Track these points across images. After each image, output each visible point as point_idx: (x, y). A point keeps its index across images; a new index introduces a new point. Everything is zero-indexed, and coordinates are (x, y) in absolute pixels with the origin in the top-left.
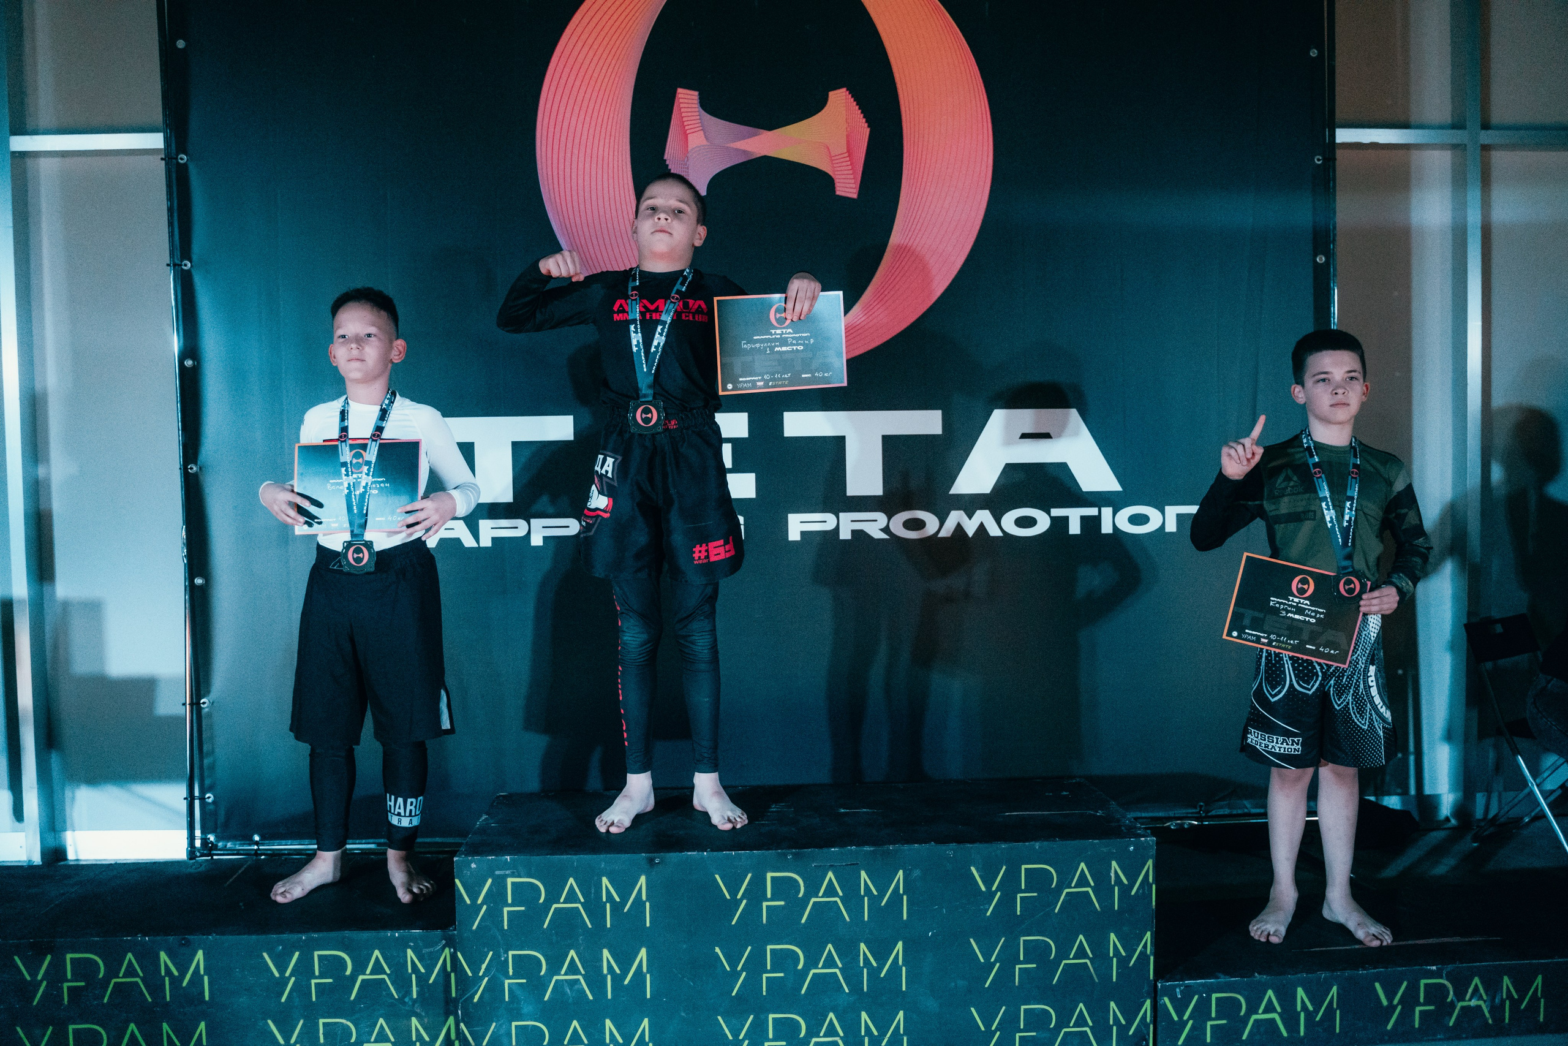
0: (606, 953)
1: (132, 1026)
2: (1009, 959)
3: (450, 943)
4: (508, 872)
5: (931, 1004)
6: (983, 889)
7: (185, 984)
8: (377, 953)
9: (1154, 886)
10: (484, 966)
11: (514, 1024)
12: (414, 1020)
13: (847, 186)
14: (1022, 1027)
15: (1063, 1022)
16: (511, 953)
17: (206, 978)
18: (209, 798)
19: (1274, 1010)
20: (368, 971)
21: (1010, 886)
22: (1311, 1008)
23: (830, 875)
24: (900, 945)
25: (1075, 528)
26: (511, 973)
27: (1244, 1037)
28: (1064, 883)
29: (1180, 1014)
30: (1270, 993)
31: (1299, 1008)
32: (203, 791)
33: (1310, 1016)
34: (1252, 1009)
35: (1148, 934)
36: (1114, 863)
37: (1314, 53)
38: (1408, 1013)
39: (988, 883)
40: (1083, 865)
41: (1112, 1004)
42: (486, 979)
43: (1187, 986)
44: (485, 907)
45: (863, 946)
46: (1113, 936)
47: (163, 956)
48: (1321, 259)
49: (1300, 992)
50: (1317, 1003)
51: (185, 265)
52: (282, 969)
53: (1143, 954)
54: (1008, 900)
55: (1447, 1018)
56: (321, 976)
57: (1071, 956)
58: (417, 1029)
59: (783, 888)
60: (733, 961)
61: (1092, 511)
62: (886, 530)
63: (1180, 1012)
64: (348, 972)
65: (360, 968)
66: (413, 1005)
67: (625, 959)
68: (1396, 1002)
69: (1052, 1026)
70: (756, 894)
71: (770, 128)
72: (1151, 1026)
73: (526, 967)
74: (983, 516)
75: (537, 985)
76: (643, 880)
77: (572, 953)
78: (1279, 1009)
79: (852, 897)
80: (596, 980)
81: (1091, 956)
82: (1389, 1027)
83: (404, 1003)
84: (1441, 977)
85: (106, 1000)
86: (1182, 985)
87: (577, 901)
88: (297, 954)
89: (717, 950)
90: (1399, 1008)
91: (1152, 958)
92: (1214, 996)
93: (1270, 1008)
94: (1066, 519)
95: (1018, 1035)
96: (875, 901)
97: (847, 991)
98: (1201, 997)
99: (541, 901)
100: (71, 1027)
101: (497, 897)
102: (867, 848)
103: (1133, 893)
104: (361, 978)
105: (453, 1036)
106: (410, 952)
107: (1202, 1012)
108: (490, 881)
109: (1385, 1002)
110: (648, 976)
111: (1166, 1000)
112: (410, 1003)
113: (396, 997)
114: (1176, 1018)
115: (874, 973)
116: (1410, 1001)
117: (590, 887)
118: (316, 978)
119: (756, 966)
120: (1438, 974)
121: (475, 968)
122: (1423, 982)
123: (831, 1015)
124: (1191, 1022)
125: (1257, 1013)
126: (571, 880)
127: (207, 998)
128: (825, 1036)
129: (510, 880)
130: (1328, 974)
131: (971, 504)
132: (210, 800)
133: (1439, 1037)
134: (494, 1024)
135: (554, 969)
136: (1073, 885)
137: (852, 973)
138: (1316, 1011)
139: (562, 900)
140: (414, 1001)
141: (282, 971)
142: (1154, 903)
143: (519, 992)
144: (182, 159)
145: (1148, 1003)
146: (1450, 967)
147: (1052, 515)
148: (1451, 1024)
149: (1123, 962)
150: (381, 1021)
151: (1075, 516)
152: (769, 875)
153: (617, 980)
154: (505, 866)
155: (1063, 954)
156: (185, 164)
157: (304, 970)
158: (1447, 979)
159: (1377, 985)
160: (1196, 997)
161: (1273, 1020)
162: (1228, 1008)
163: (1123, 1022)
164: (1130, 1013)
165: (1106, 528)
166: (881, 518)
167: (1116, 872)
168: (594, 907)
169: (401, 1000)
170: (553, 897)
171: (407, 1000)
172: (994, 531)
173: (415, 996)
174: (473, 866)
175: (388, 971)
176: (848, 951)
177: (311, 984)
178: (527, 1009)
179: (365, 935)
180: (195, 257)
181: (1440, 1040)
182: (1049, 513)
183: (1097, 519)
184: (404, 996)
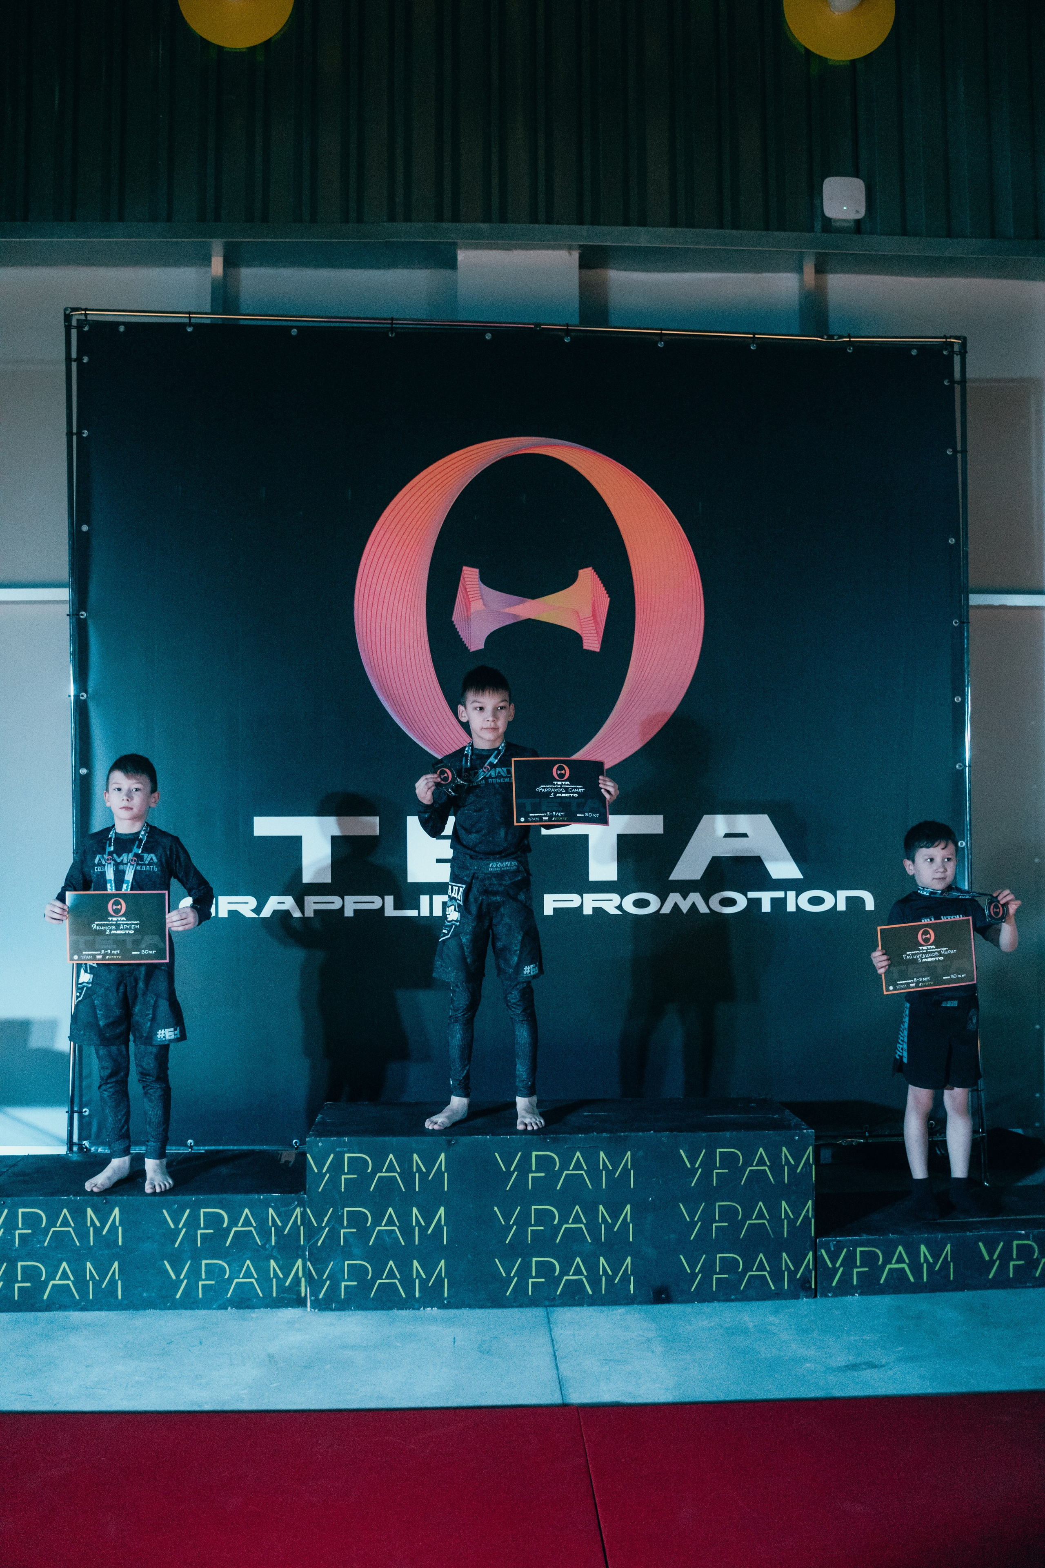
0: (415, 1210)
1: (64, 1264)
2: (707, 1220)
3: (302, 1204)
4: (345, 1149)
5: (651, 1252)
6: (689, 1166)
7: (104, 1233)
8: (247, 1211)
9: (814, 1166)
10: (326, 1219)
11: (346, 1263)
12: (272, 1262)
13: (592, 643)
14: (718, 1270)
15: (748, 1268)
16: (346, 1209)
17: (120, 1228)
18: (85, 1112)
19: (903, 1262)
20: (240, 1225)
21: (709, 1164)
22: (931, 1261)
23: (578, 1154)
24: (628, 1207)
25: (766, 907)
26: (345, 1225)
27: (882, 1282)
28: (748, 1162)
29: (834, 1262)
30: (900, 1248)
31: (922, 1260)
32: (81, 1108)
33: (931, 1267)
34: (888, 1260)
35: (810, 1202)
36: (784, 1149)
37: (952, 541)
38: (1004, 1267)
39: (693, 1162)
40: (761, 1150)
41: (784, 1254)
42: (327, 1229)
43: (838, 1241)
44: (328, 1175)
45: (601, 1207)
46: (784, 1203)
47: (89, 1211)
48: (958, 699)
49: (923, 1248)
50: (936, 1257)
51: (82, 696)
52: (176, 1221)
53: (806, 1217)
54: (707, 1175)
55: (1034, 1270)
56: (205, 1228)
57: (753, 1218)
58: (274, 1269)
59: (544, 1163)
60: (507, 1217)
61: (780, 894)
62: (620, 907)
63: (834, 1261)
64: (225, 1225)
65: (234, 1222)
66: (272, 1250)
67: (428, 1216)
68: (995, 1257)
69: (740, 1270)
70: (524, 1167)
71: (534, 597)
72: (813, 1272)
73: (356, 1220)
74: (695, 898)
75: (364, 1233)
76: (443, 1156)
77: (390, 1210)
78: (907, 1261)
79: (594, 1171)
80: (407, 1231)
81: (768, 1217)
82: (991, 1276)
83: (266, 1249)
84: (1028, 1239)
85: (46, 1244)
86: (833, 1241)
87: (395, 1171)
88: (188, 1211)
89: (496, 1209)
90: (998, 1262)
91: (813, 1220)
92: (859, 1249)
93: (900, 1260)
94: (759, 900)
95: (715, 1276)
96: (610, 1174)
97: (590, 1241)
98: (848, 1250)
99: (369, 1171)
100: (20, 1264)
101: (336, 1168)
102: (605, 1135)
103: (798, 1171)
104: (234, 1229)
105: (300, 1274)
106: (271, 1210)
107: (849, 1261)
108: (332, 1156)
109: (987, 1258)
110: (445, 1228)
111: (823, 1251)
112: (270, 1249)
113: (260, 1244)
114: (830, 1266)
115: (610, 1227)
116: (1006, 1256)
117: (404, 1160)
118: (202, 1229)
119: (523, 1221)
120: (1026, 1237)
121: (320, 1221)
122: (1015, 1243)
123: (578, 1259)
124: (841, 1269)
125: (891, 1263)
126: (391, 1156)
127: (120, 1244)
128: (573, 1275)
129: (347, 1155)
130: (944, 1235)
131: (685, 887)
132: (87, 1114)
133: (1028, 1284)
134: (332, 1263)
135: (377, 1222)
136: (754, 1164)
137: (593, 1227)
138: (936, 1263)
139: (384, 1171)
140: (274, 1247)
141: (176, 1223)
142: (814, 1179)
143: (351, 1240)
144: (82, 615)
145: (810, 1254)
146: (1036, 1232)
147: (748, 897)
148: (1037, 1275)
149: (792, 1223)
150: (248, 1262)
151: (766, 898)
152: (534, 1154)
153: (423, 1230)
154: (344, 1145)
155: (747, 1216)
156: (85, 619)
157: (193, 1223)
158: (1033, 1242)
159: (981, 1244)
160: (845, 1250)
161: (903, 1269)
162: (869, 1259)
163: (792, 1268)
164: (798, 1261)
165: (791, 907)
166: (615, 898)
167: (785, 1155)
168: (407, 1176)
169: (263, 1246)
170: (377, 1168)
171: (267, 1246)
172: (703, 909)
173: (273, 1244)
174: (320, 1144)
175: (254, 1225)
176: (590, 1211)
177: (197, 1234)
178: (356, 1251)
179: (239, 1197)
180: (90, 690)
181: (1029, 1287)
182: (746, 896)
183: (784, 900)
184: (265, 1244)
